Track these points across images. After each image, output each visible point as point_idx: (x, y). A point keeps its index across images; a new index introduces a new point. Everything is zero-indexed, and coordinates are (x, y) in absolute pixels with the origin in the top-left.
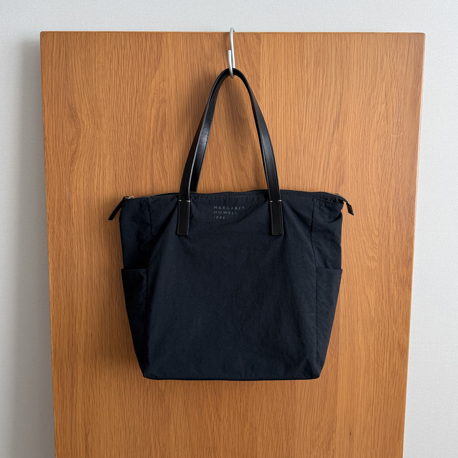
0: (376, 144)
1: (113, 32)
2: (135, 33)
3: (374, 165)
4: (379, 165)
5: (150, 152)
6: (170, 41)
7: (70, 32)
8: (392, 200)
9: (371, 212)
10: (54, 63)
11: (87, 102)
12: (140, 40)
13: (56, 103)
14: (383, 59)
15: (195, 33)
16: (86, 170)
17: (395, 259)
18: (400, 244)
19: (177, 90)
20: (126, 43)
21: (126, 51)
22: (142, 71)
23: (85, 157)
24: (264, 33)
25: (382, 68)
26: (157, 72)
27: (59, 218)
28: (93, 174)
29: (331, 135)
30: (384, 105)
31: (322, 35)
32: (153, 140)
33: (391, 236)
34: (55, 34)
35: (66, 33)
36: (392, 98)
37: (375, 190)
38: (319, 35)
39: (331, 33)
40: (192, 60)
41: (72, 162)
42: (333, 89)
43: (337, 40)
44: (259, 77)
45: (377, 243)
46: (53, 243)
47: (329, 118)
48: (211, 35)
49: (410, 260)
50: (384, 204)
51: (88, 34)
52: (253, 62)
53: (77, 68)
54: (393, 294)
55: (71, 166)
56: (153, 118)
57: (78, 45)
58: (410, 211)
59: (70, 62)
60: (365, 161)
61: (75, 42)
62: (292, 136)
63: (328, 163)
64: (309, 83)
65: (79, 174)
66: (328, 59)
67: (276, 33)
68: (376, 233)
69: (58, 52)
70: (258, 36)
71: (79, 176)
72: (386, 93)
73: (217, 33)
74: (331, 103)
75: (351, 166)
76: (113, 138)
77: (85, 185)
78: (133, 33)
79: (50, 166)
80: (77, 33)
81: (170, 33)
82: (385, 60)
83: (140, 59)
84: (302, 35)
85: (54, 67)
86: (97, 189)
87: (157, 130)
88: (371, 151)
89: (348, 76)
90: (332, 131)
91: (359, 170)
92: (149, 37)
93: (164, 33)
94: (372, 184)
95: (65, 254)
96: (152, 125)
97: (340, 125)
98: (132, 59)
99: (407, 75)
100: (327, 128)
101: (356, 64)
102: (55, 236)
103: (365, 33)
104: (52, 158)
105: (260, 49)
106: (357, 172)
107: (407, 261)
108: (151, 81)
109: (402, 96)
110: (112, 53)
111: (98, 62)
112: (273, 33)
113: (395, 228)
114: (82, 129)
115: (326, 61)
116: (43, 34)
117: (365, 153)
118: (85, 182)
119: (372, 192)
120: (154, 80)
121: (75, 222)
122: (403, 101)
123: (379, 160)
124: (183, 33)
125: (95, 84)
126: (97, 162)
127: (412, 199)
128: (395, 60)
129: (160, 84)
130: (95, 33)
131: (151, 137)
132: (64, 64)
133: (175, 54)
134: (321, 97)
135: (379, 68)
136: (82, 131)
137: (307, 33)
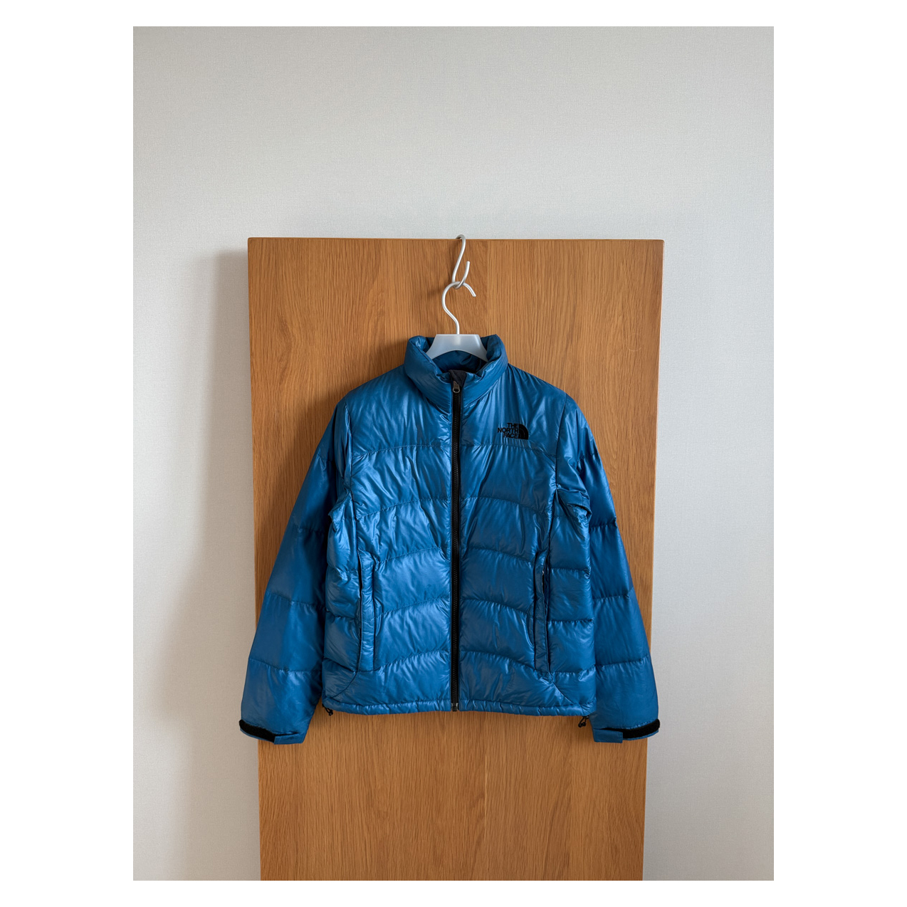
0: (613, 359)
1: (327, 239)
2: (352, 239)
3: (611, 383)
4: (617, 382)
5: (367, 368)
6: (389, 249)
7: (281, 239)
8: (630, 421)
9: (609, 434)
10: (263, 272)
11: (299, 314)
12: (357, 247)
13: (265, 315)
14: (619, 267)
15: (416, 240)
16: (296, 389)
17: (635, 485)
18: (640, 469)
19: (396, 302)
20: (341, 250)
21: (341, 259)
22: (359, 281)
23: (296, 374)
24: (491, 240)
25: (618, 278)
26: (376, 283)
27: (267, 442)
28: (304, 393)
29: (564, 350)
30: (621, 317)
31: (553, 242)
32: (370, 356)
33: (630, 459)
34: (265, 241)
35: (276, 239)
36: (630, 310)
37: (612, 409)
38: (550, 242)
39: (563, 241)
40: (413, 269)
41: (282, 379)
42: (565, 299)
43: (570, 247)
44: (486, 287)
45: (615, 468)
46: (259, 470)
47: (562, 330)
48: (434, 243)
49: (652, 486)
50: (622, 424)
51: (300, 241)
52: (479, 272)
53: (287, 276)
54: (634, 524)
55: (280, 384)
56: (370, 332)
57: (289, 253)
58: (650, 432)
59: (281, 271)
60: (601, 378)
61: (286, 249)
62: (522, 352)
63: (561, 380)
64: (540, 293)
65: (289, 393)
66: (560, 269)
67: (503, 240)
68: (614, 457)
69: (267, 260)
70: (484, 243)
71: (288, 394)
72: (623, 304)
73: (441, 240)
74: (563, 315)
75: (587, 384)
76: (326, 353)
77: (295, 406)
78: (349, 239)
79: (257, 384)
80: (288, 239)
81: (390, 240)
82: (621, 269)
83: (357, 268)
84: (532, 243)
85: (263, 276)
86: (309, 409)
87: (374, 344)
88: (607, 368)
89: (582, 286)
90: (565, 346)
91: (595, 387)
92: (367, 243)
93: (383, 240)
94: (609, 403)
95: (272, 481)
96: (369, 339)
97: (574, 339)
98: (348, 268)
99: (646, 285)
100: (560, 342)
101: (590, 275)
102: (262, 462)
103: (600, 240)
104: (260, 376)
105: (486, 256)
106: (593, 390)
107: (649, 487)
108: (369, 291)
109: (641, 308)
110: (326, 261)
111: (311, 271)
112: (501, 240)
113: (635, 451)
114: (293, 343)
115: (557, 271)
116: (251, 241)
117: (601, 369)
118: (295, 402)
119: (609, 412)
120: (371, 291)
121: (284, 445)
122: (641, 314)
123: (616, 377)
124: (403, 240)
125: (308, 295)
126: (309, 380)
127: (652, 419)
128: (632, 268)
129: (378, 294)
130: (308, 239)
131: (369, 352)
132: (273, 272)
133: (395, 263)
134: (553, 309)
135: (615, 278)
136: (293, 345)
137: (537, 240)
